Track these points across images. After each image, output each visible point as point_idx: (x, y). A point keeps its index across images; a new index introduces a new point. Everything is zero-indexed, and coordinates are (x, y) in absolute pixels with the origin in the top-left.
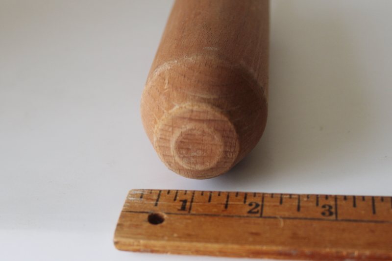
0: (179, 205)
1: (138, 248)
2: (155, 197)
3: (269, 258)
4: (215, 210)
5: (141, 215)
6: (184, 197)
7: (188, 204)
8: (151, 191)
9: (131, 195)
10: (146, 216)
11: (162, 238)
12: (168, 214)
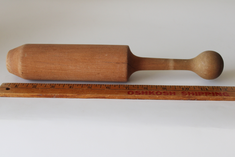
0: (15, 86)
1: (2, 95)
2: (9, 84)
3: (36, 97)
4: (24, 87)
5: (4, 88)
6: (17, 84)
7: (17, 86)
8: (8, 83)
9: (3, 84)
10: (6, 88)
11: (9, 92)
12: (11, 88)
